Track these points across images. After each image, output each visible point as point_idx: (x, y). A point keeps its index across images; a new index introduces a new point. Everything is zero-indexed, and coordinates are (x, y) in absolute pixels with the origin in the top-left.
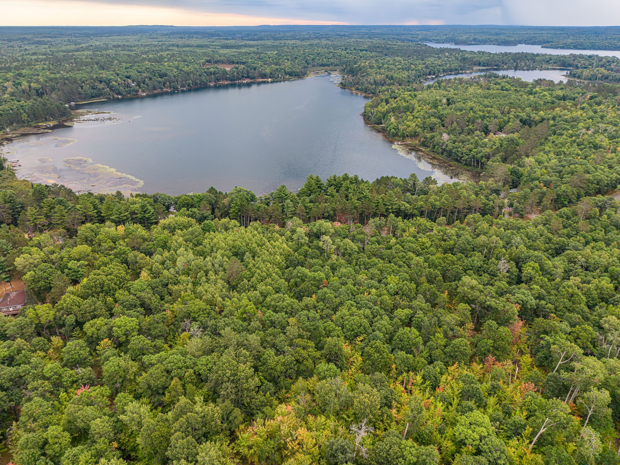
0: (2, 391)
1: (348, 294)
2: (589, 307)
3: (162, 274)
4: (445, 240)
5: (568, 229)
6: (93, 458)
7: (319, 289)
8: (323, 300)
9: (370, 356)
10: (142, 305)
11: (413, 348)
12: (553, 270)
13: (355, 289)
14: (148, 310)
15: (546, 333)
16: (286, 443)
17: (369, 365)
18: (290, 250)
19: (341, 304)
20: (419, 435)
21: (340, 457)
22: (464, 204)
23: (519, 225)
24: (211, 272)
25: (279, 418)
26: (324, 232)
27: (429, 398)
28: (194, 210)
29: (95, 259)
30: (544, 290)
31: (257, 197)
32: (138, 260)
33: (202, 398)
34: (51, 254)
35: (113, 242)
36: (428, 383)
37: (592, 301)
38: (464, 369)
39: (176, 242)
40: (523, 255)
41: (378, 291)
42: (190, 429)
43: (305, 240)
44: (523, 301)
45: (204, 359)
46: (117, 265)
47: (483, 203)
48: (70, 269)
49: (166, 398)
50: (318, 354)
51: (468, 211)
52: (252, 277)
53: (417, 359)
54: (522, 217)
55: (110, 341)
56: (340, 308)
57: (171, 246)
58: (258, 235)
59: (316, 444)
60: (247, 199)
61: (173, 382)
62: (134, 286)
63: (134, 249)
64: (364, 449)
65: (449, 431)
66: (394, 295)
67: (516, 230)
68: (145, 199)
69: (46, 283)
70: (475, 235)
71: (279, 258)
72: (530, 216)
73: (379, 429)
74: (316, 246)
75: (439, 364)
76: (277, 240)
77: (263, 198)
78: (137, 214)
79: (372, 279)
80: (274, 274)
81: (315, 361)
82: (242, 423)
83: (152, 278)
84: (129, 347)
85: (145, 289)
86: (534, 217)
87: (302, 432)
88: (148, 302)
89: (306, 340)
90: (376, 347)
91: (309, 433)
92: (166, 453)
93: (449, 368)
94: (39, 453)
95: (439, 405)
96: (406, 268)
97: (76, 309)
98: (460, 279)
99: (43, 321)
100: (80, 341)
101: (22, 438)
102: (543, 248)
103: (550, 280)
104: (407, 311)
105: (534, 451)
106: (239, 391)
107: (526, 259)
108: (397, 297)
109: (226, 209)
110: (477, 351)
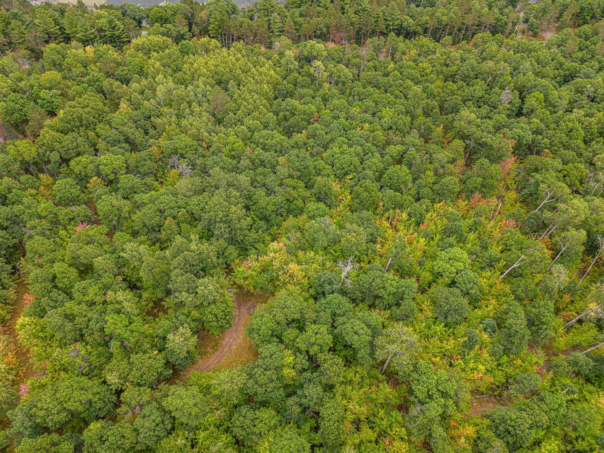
0: (2, 230)
1: (340, 130)
2: (585, 142)
3: (142, 105)
4: (447, 66)
5: (584, 52)
6: (101, 290)
7: (309, 123)
8: (314, 136)
9: (358, 195)
10: (127, 140)
11: (402, 186)
12: (557, 102)
13: (347, 123)
14: (134, 147)
15: (536, 170)
16: (278, 276)
17: (358, 203)
18: (278, 77)
19: (332, 140)
20: (400, 267)
21: (327, 288)
22: (474, 19)
23: (531, 47)
24: (194, 103)
25: (272, 255)
26: (316, 55)
27: (412, 234)
28: (169, 26)
29: (68, 87)
30: (544, 124)
31: (239, 8)
32: (114, 89)
33: (197, 237)
34: (19, 82)
35: (84, 66)
36: (413, 219)
37: (590, 135)
38: (450, 206)
39: (154, 67)
40: (529, 84)
41: (372, 125)
42: (188, 266)
43: (295, 65)
44: (519, 137)
45: (195, 200)
46: (92, 96)
47: (496, 19)
48: (43, 99)
49: (163, 236)
50: (307, 194)
51: (477, 28)
52: (239, 110)
53: (405, 197)
54: (535, 35)
55: (99, 180)
56: (331, 145)
57: (148, 72)
58: (242, 59)
59: (305, 276)
60: (227, 12)
61: (167, 222)
62: (114, 119)
63: (108, 75)
64: (349, 281)
65: (429, 264)
66: (388, 129)
67: (527, 53)
68: (111, 12)
69: (20, 115)
70: (481, 58)
71: (266, 88)
72: (544, 34)
73: (363, 262)
74: (306, 72)
75: (426, 202)
76: (264, 65)
77: (246, 10)
78: (105, 31)
79: (366, 112)
80: (261, 107)
81: (304, 200)
82: (237, 258)
83: (133, 110)
84: (119, 186)
85: (126, 123)
86: (549, 36)
87: (293, 267)
88: (132, 137)
89: (296, 180)
90: (365, 187)
91: (299, 267)
92: (168, 286)
93: (435, 205)
94: (50, 286)
95: (422, 240)
96: (403, 100)
97: (57, 146)
98: (458, 111)
99: (27, 159)
100: (69, 179)
101: (31, 274)
102: (551, 75)
103: (552, 113)
104: (399, 148)
105: (504, 281)
106: (232, 230)
107: (531, 88)
108: (391, 132)
109: (204, 25)
110: (465, 187)
